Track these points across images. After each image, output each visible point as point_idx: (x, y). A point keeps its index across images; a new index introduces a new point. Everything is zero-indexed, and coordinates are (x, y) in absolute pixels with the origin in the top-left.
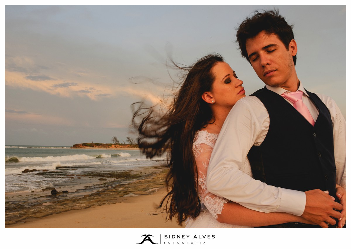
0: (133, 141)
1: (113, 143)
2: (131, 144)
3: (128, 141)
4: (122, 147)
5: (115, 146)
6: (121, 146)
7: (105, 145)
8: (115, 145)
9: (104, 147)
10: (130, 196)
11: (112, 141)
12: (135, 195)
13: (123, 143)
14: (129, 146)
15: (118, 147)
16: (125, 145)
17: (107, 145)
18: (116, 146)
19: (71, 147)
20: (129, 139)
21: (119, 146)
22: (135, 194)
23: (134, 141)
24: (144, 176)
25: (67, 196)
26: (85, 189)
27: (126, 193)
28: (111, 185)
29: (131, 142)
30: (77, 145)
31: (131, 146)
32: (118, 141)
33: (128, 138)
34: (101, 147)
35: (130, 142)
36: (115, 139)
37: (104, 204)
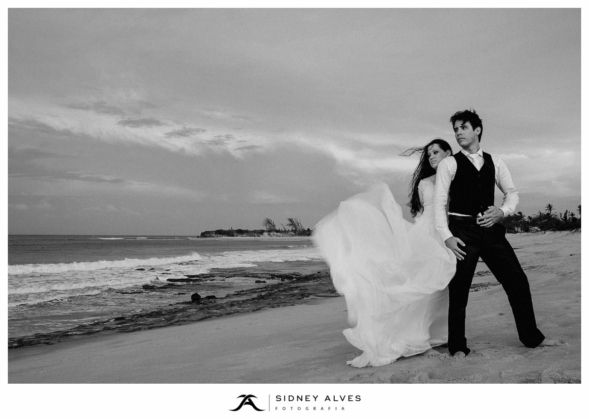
0: (298, 224)
1: (265, 229)
2: (296, 230)
3: (290, 225)
4: (281, 235)
5: (269, 234)
6: (278, 234)
7: (252, 232)
8: (269, 231)
9: (251, 236)
10: (312, 299)
11: (263, 226)
12: (318, 298)
13: (282, 229)
14: (292, 233)
15: (274, 235)
16: (285, 232)
17: (255, 231)
18: (271, 233)
19: (198, 237)
20: (292, 222)
21: (275, 233)
22: (317, 296)
23: (300, 225)
24: (324, 276)
25: (215, 302)
26: (239, 294)
27: (303, 295)
28: (276, 288)
29: (296, 227)
30: (207, 232)
31: (295, 233)
32: (274, 226)
33: (291, 220)
34: (245, 236)
35: (294, 226)
36: (269, 222)
37: (278, 306)
